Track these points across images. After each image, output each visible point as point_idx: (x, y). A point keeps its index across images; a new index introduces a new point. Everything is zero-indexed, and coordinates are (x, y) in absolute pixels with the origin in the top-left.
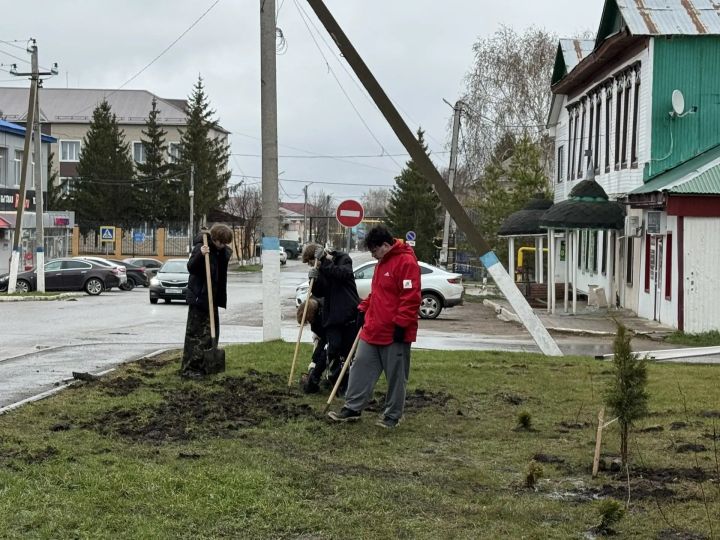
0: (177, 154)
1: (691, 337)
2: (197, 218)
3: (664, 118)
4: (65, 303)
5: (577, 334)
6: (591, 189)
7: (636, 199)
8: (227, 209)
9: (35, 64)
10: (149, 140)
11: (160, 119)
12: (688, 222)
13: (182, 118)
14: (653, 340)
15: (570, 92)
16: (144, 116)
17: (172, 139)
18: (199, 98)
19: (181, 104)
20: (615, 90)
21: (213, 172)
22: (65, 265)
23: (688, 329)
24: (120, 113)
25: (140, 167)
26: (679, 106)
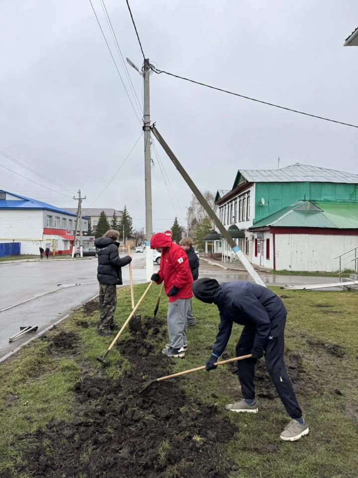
0: (120, 223)
1: (278, 272)
2: (125, 238)
3: (259, 206)
4: (88, 260)
5: (241, 271)
6: (234, 227)
7: (250, 230)
8: (132, 235)
9: (80, 196)
10: (113, 219)
11: (116, 215)
12: (276, 235)
13: (121, 215)
14: (267, 273)
15: (220, 204)
16: (112, 214)
17: (119, 219)
18: (125, 210)
19: (121, 212)
20: (238, 200)
21: (129, 227)
22: (90, 249)
23: (277, 269)
24: (107, 214)
25: (111, 226)
26: (263, 202)
